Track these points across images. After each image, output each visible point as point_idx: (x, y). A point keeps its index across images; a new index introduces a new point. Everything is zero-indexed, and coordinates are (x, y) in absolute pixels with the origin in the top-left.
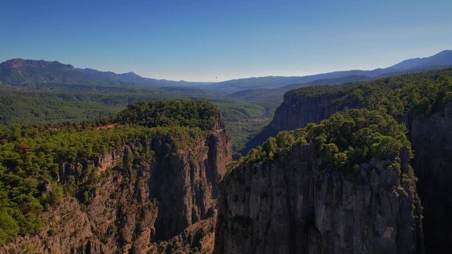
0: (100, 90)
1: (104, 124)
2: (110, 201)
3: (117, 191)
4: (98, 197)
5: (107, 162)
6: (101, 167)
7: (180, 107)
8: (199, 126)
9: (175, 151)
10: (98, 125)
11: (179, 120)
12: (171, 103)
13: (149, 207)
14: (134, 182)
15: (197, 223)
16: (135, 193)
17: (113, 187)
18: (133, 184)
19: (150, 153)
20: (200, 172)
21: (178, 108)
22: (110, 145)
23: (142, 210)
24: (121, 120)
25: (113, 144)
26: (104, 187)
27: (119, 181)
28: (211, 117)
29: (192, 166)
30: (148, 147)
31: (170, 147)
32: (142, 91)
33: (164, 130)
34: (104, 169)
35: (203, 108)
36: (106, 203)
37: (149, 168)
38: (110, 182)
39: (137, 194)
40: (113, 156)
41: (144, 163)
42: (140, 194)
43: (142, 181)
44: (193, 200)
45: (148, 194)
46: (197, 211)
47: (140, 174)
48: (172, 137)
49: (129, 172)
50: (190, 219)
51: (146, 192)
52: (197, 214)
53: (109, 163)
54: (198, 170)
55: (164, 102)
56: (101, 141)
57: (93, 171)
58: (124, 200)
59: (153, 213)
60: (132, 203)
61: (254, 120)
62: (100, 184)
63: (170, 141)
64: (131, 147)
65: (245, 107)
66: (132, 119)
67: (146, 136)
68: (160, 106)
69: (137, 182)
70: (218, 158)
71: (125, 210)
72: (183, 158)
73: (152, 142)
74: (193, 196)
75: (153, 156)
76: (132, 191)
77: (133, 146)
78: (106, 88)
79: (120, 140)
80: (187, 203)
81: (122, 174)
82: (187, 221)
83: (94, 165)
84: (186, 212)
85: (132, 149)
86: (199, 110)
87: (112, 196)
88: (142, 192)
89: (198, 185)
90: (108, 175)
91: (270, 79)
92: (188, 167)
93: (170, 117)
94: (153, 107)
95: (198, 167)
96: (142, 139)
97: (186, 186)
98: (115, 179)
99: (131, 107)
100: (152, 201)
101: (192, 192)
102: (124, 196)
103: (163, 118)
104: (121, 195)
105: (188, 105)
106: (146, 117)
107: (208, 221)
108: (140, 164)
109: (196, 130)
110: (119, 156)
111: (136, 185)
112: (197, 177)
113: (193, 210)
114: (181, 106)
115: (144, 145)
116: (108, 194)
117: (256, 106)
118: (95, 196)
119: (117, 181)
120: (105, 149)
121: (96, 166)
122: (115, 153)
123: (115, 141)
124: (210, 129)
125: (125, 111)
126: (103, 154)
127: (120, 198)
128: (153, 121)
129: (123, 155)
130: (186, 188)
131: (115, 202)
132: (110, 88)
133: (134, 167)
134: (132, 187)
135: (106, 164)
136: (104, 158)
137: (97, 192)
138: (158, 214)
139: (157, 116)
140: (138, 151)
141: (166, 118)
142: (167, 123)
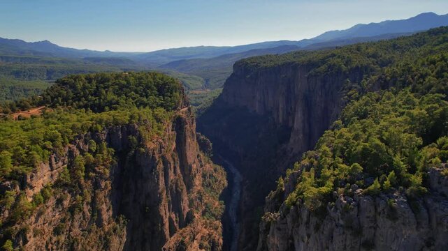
0: (7, 61)
1: (24, 108)
2: (55, 239)
3: (63, 221)
4: (31, 241)
5: (42, 178)
6: (32, 188)
7: (132, 82)
8: (162, 105)
9: (143, 146)
10: (14, 111)
11: (133, 99)
12: (117, 77)
13: (115, 230)
14: (89, 200)
15: (175, 235)
16: (92, 215)
17: (57, 216)
18: (88, 204)
19: (108, 152)
20: (175, 168)
21: (128, 83)
22: (44, 148)
23: (105, 238)
24: (49, 100)
25: (50, 145)
26: (41, 220)
27: (66, 203)
28: (174, 93)
29: (165, 163)
30: (105, 144)
31: (136, 140)
32: (63, 62)
33: (122, 115)
34: (37, 190)
35: (161, 82)
36: (47, 246)
37: (108, 175)
38: (50, 209)
39: (95, 218)
40: (51, 165)
41: (101, 169)
42: (100, 215)
43: (101, 195)
44: (169, 206)
45: (111, 212)
46: (174, 219)
47: (96, 186)
48: (136, 126)
49: (80, 186)
50: (167, 233)
51: (108, 211)
52: (175, 224)
53: (45, 178)
54: (172, 167)
55: (108, 75)
56: (27, 143)
57: (18, 198)
58: (77, 230)
59: (121, 237)
60: (90, 231)
61: (195, 92)
62: (33, 219)
63: (134, 132)
64: (78, 147)
65: (184, 78)
66: (65, 99)
67: (100, 128)
68: (103, 80)
69: (93, 199)
70: (187, 144)
71: (80, 246)
72: (154, 154)
73: (109, 134)
74: (169, 202)
75: (113, 156)
76: (88, 214)
77: (81, 144)
78: (15, 58)
79: (60, 139)
80: (162, 213)
81: (69, 192)
82: (165, 236)
83: (18, 188)
84: (163, 225)
85: (80, 150)
86: (157, 85)
87: (57, 231)
88: (103, 212)
89: (174, 187)
90: (46, 198)
91: (201, 49)
92: (162, 166)
93: (119, 95)
94: (94, 82)
95: (172, 162)
96: (93, 133)
97: (160, 191)
98: (59, 202)
99: (62, 83)
100: (117, 221)
101: (168, 197)
102: (76, 224)
103: (111, 96)
104: (72, 225)
105: (141, 78)
106: (85, 96)
107: (188, 228)
108: (94, 171)
109: (160, 111)
110: (60, 163)
111: (93, 203)
112: (172, 177)
113: (170, 219)
114: (132, 80)
115: (98, 142)
116: (49, 229)
117: (195, 76)
118: (25, 242)
119: (62, 205)
120: (37, 157)
121: (22, 188)
122: (53, 160)
123: (52, 141)
124: (175, 108)
125: (52, 88)
126: (33, 166)
127: (70, 231)
128: (97, 102)
129: (66, 160)
130: (160, 194)
131: (63, 238)
132: (21, 58)
133: (87, 177)
134: (86, 208)
135: (41, 181)
136: (35, 172)
137: (30, 235)
138: (127, 236)
139: (102, 93)
140: (90, 151)
141: (116, 97)
142: (117, 103)
